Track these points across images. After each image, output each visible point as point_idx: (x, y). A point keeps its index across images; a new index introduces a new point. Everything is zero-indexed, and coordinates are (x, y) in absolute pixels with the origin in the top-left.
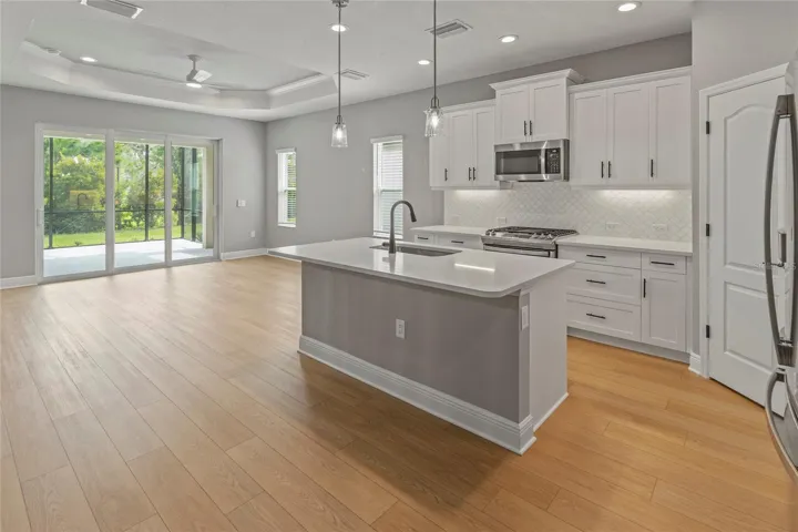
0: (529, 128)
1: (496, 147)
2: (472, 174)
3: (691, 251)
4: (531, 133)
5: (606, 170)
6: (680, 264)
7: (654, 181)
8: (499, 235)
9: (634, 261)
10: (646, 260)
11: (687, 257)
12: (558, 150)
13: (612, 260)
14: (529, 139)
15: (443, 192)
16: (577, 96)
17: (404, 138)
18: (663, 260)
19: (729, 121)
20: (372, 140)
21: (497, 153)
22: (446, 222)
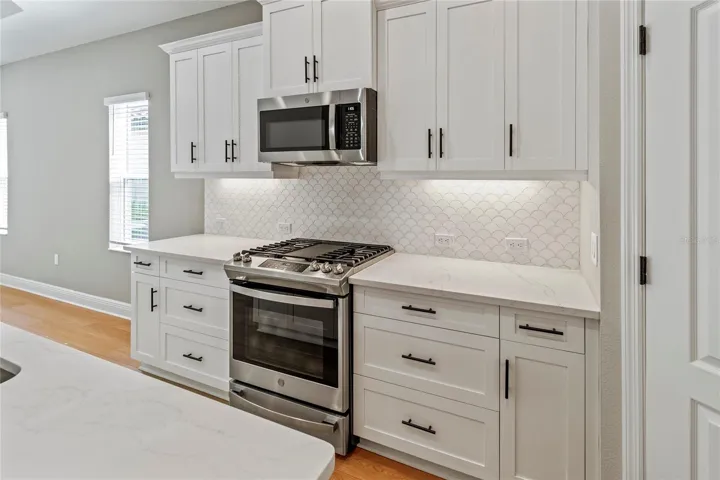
0: (312, 69)
1: (260, 102)
2: (231, 151)
3: (598, 310)
4: (315, 78)
5: (436, 143)
6: (573, 331)
7: (514, 163)
8: (256, 261)
9: (486, 322)
10: (509, 322)
11: (589, 321)
12: (357, 106)
13: (446, 316)
14: (312, 88)
15: (203, 180)
16: (389, 13)
17: (150, 96)
18: (542, 323)
19: (703, 15)
20: (106, 101)
21: (262, 114)
22: (206, 230)
